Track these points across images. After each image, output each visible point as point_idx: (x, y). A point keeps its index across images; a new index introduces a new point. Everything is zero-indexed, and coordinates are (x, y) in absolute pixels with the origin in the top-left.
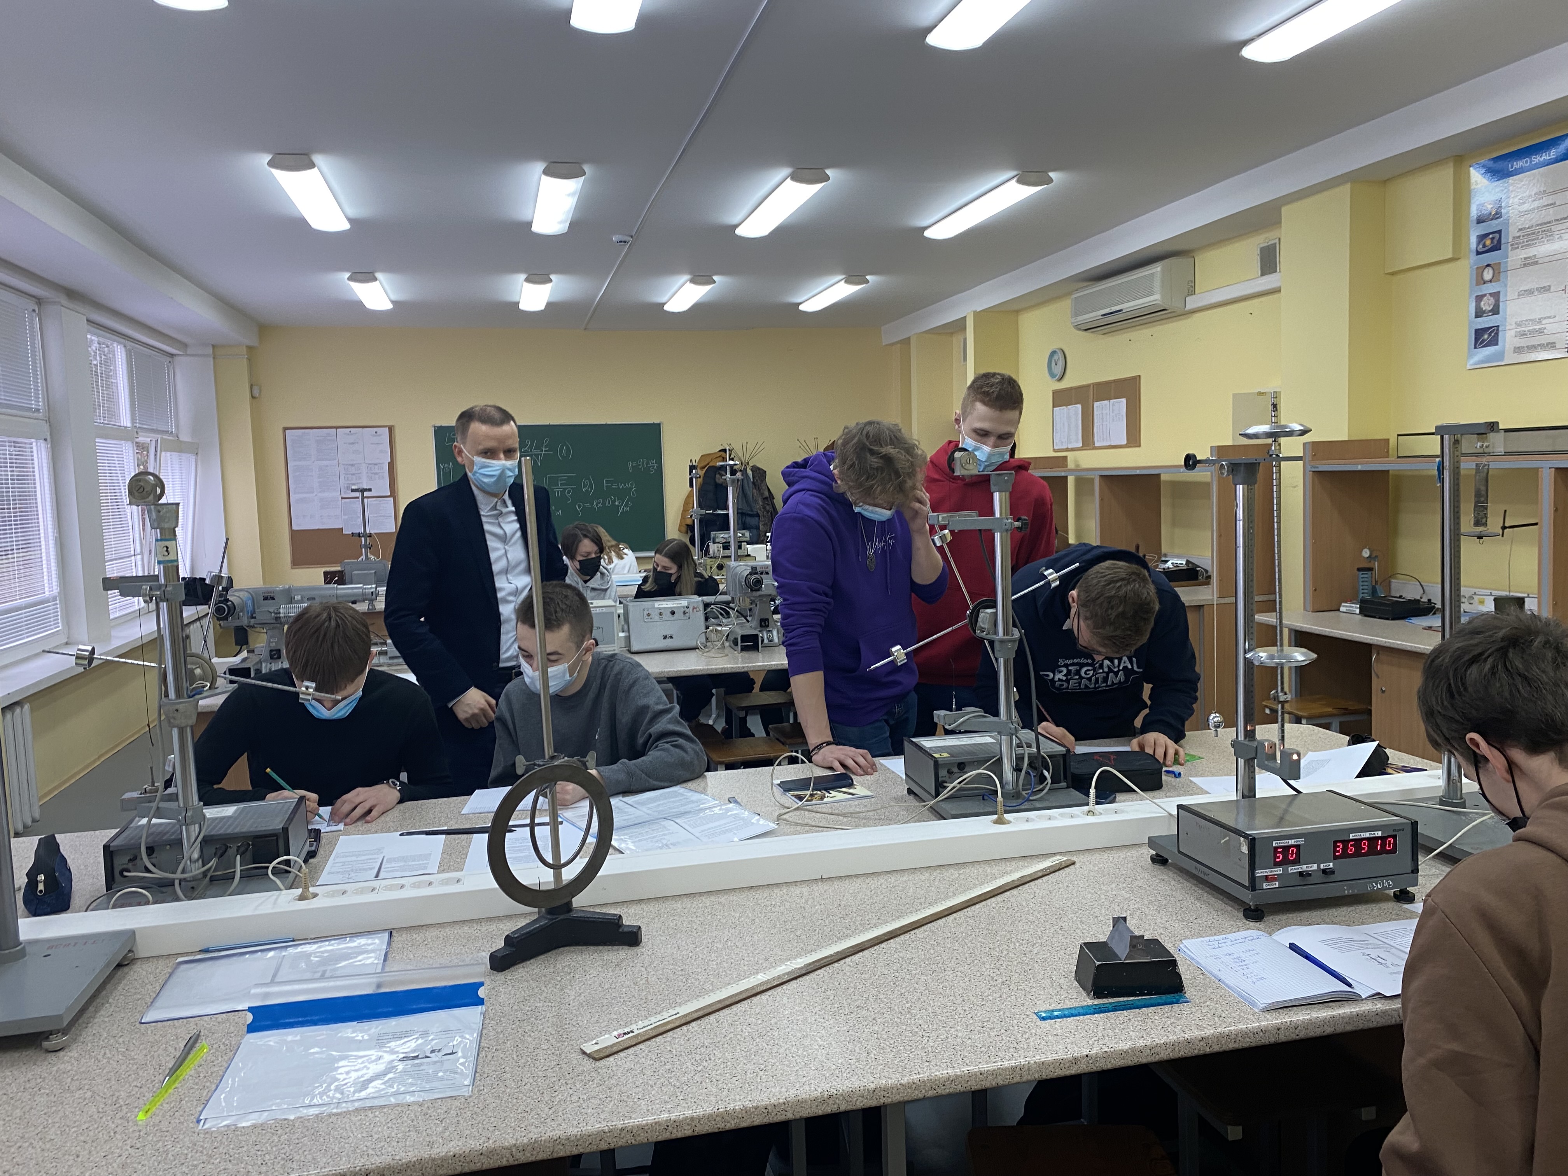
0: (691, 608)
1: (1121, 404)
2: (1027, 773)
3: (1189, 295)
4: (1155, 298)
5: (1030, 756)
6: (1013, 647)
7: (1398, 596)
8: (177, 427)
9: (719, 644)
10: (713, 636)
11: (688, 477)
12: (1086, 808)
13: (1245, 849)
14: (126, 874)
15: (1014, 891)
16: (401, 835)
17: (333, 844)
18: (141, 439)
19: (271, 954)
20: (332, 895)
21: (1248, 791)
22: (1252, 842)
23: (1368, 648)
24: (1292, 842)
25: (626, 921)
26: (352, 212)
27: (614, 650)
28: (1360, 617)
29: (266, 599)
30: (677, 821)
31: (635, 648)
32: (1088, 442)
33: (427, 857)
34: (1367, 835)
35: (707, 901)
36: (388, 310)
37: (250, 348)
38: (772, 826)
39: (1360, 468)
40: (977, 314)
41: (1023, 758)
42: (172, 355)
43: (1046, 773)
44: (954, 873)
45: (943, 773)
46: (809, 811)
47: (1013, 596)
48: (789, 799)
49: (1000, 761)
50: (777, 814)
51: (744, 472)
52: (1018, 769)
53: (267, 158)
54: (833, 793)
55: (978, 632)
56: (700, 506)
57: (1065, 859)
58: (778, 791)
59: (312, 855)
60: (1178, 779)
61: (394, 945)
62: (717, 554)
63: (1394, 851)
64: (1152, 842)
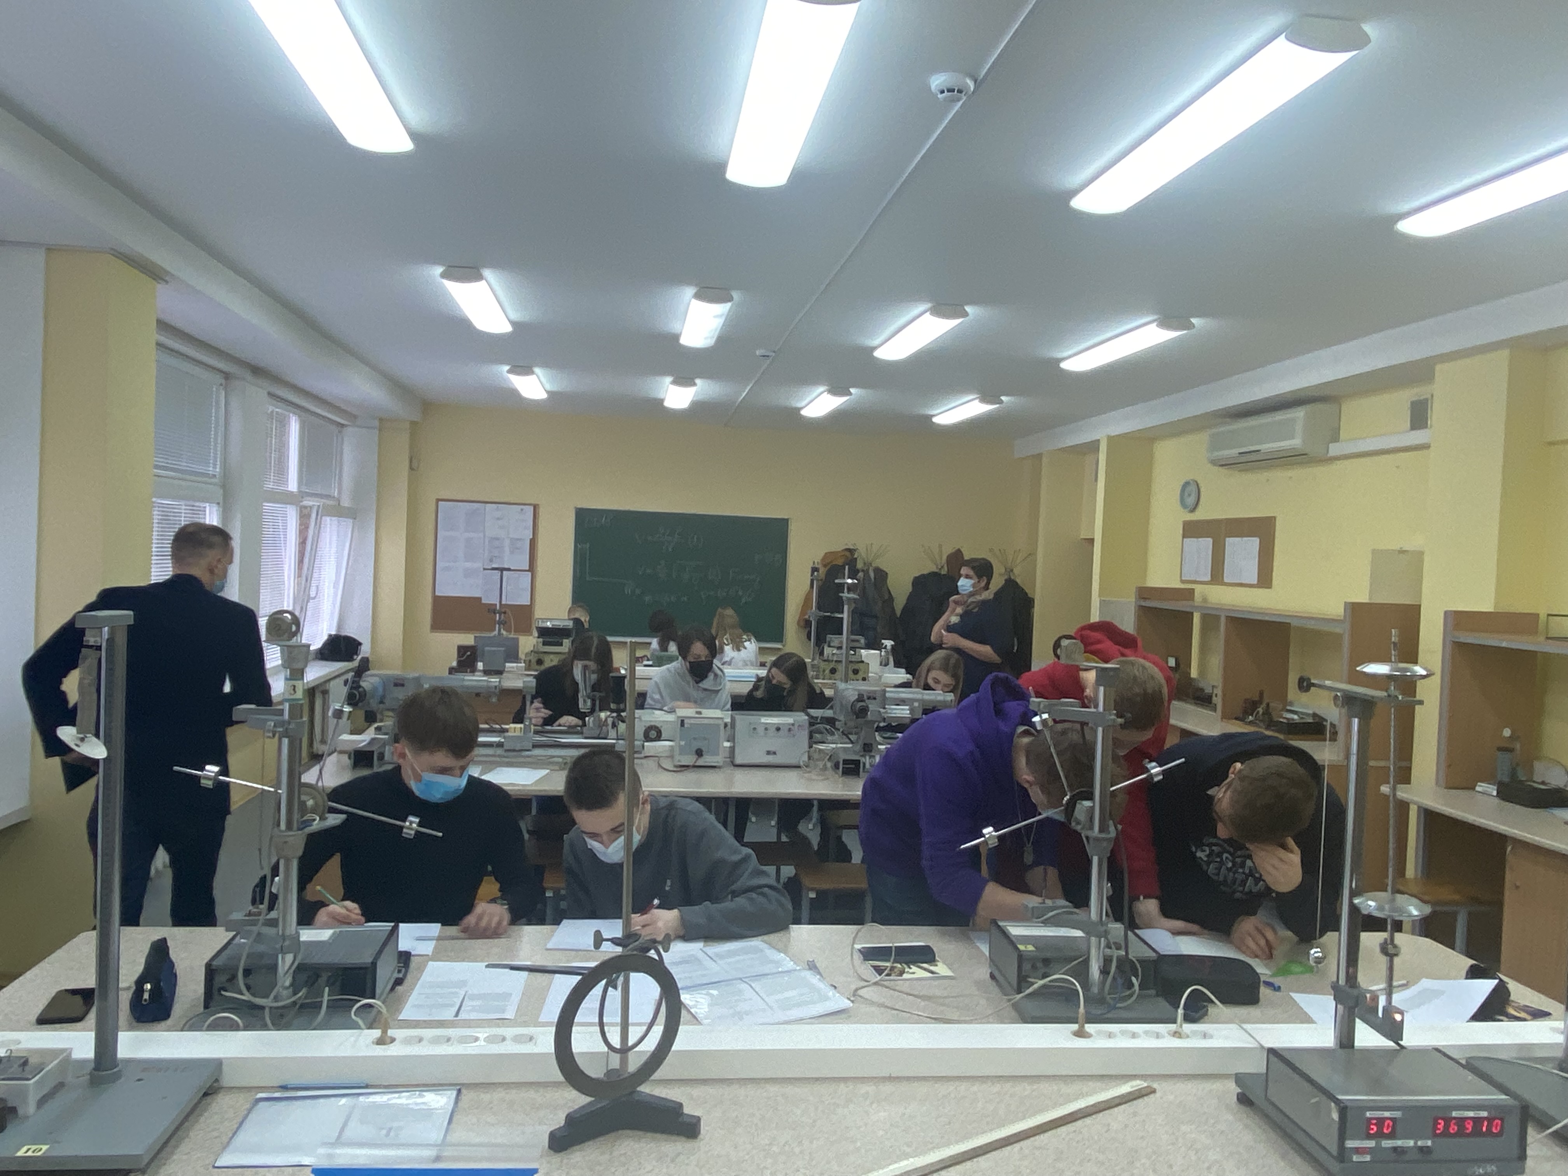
0: (796, 726)
1: (1254, 543)
2: (1114, 978)
3: (1332, 442)
4: (1296, 442)
5: (1119, 959)
6: (1108, 847)
7: (1540, 781)
8: (340, 493)
9: (821, 764)
10: (816, 756)
11: (809, 578)
12: (1172, 1027)
13: (1335, 1116)
14: (223, 993)
15: (1088, 1121)
16: (487, 966)
17: (421, 969)
18: (306, 503)
19: (343, 1101)
20: (408, 1041)
21: (1346, 1039)
22: (1343, 1110)
23: (1501, 839)
24: (1387, 1114)
25: (686, 1110)
26: (515, 316)
27: (718, 762)
28: (1497, 801)
29: (396, 685)
30: (753, 985)
31: (738, 761)
32: (1217, 576)
33: (506, 996)
34: (1471, 1114)
35: (773, 1089)
36: (542, 400)
37: (413, 424)
38: (846, 1003)
39: (1504, 644)
40: (1110, 438)
41: (1111, 961)
42: (343, 425)
43: (1134, 979)
44: (1025, 1089)
45: (1027, 966)
46: (887, 987)
47: (1112, 786)
48: (866, 969)
49: (1086, 962)
50: (853, 987)
51: (866, 572)
52: (1105, 971)
53: (439, 270)
54: (914, 969)
55: (1073, 824)
56: (819, 607)
57: (1145, 1085)
58: (858, 957)
59: (399, 982)
60: (1277, 993)
61: (460, 1104)
62: (830, 658)
63: (1500, 1134)
64: (1239, 1079)
